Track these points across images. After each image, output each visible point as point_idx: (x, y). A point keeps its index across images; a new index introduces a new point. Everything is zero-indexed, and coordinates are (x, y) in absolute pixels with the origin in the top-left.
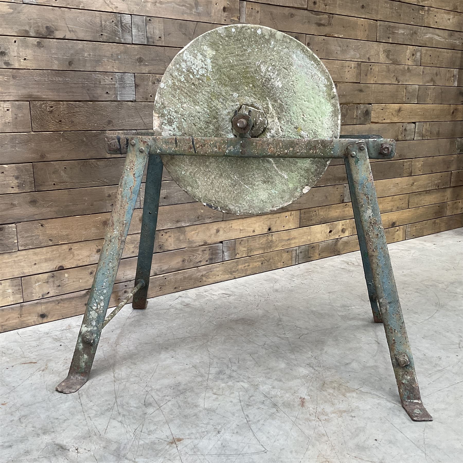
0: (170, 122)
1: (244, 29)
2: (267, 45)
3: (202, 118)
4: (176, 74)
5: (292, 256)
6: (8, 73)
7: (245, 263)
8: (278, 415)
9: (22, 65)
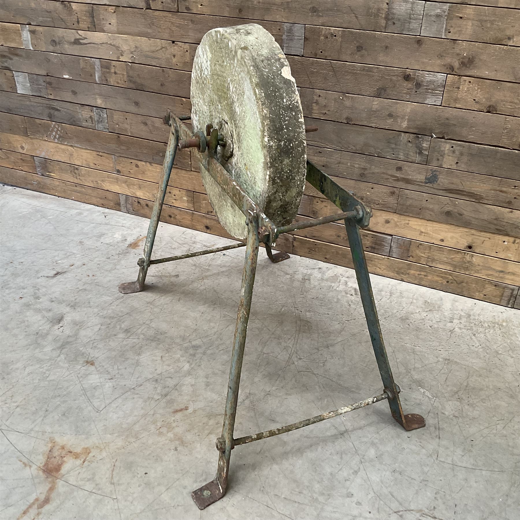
1: (223, 37)
2: (233, 62)
5: (503, 294)
6: (188, 18)
7: (420, 271)
8: (152, 402)
9: (198, 11)
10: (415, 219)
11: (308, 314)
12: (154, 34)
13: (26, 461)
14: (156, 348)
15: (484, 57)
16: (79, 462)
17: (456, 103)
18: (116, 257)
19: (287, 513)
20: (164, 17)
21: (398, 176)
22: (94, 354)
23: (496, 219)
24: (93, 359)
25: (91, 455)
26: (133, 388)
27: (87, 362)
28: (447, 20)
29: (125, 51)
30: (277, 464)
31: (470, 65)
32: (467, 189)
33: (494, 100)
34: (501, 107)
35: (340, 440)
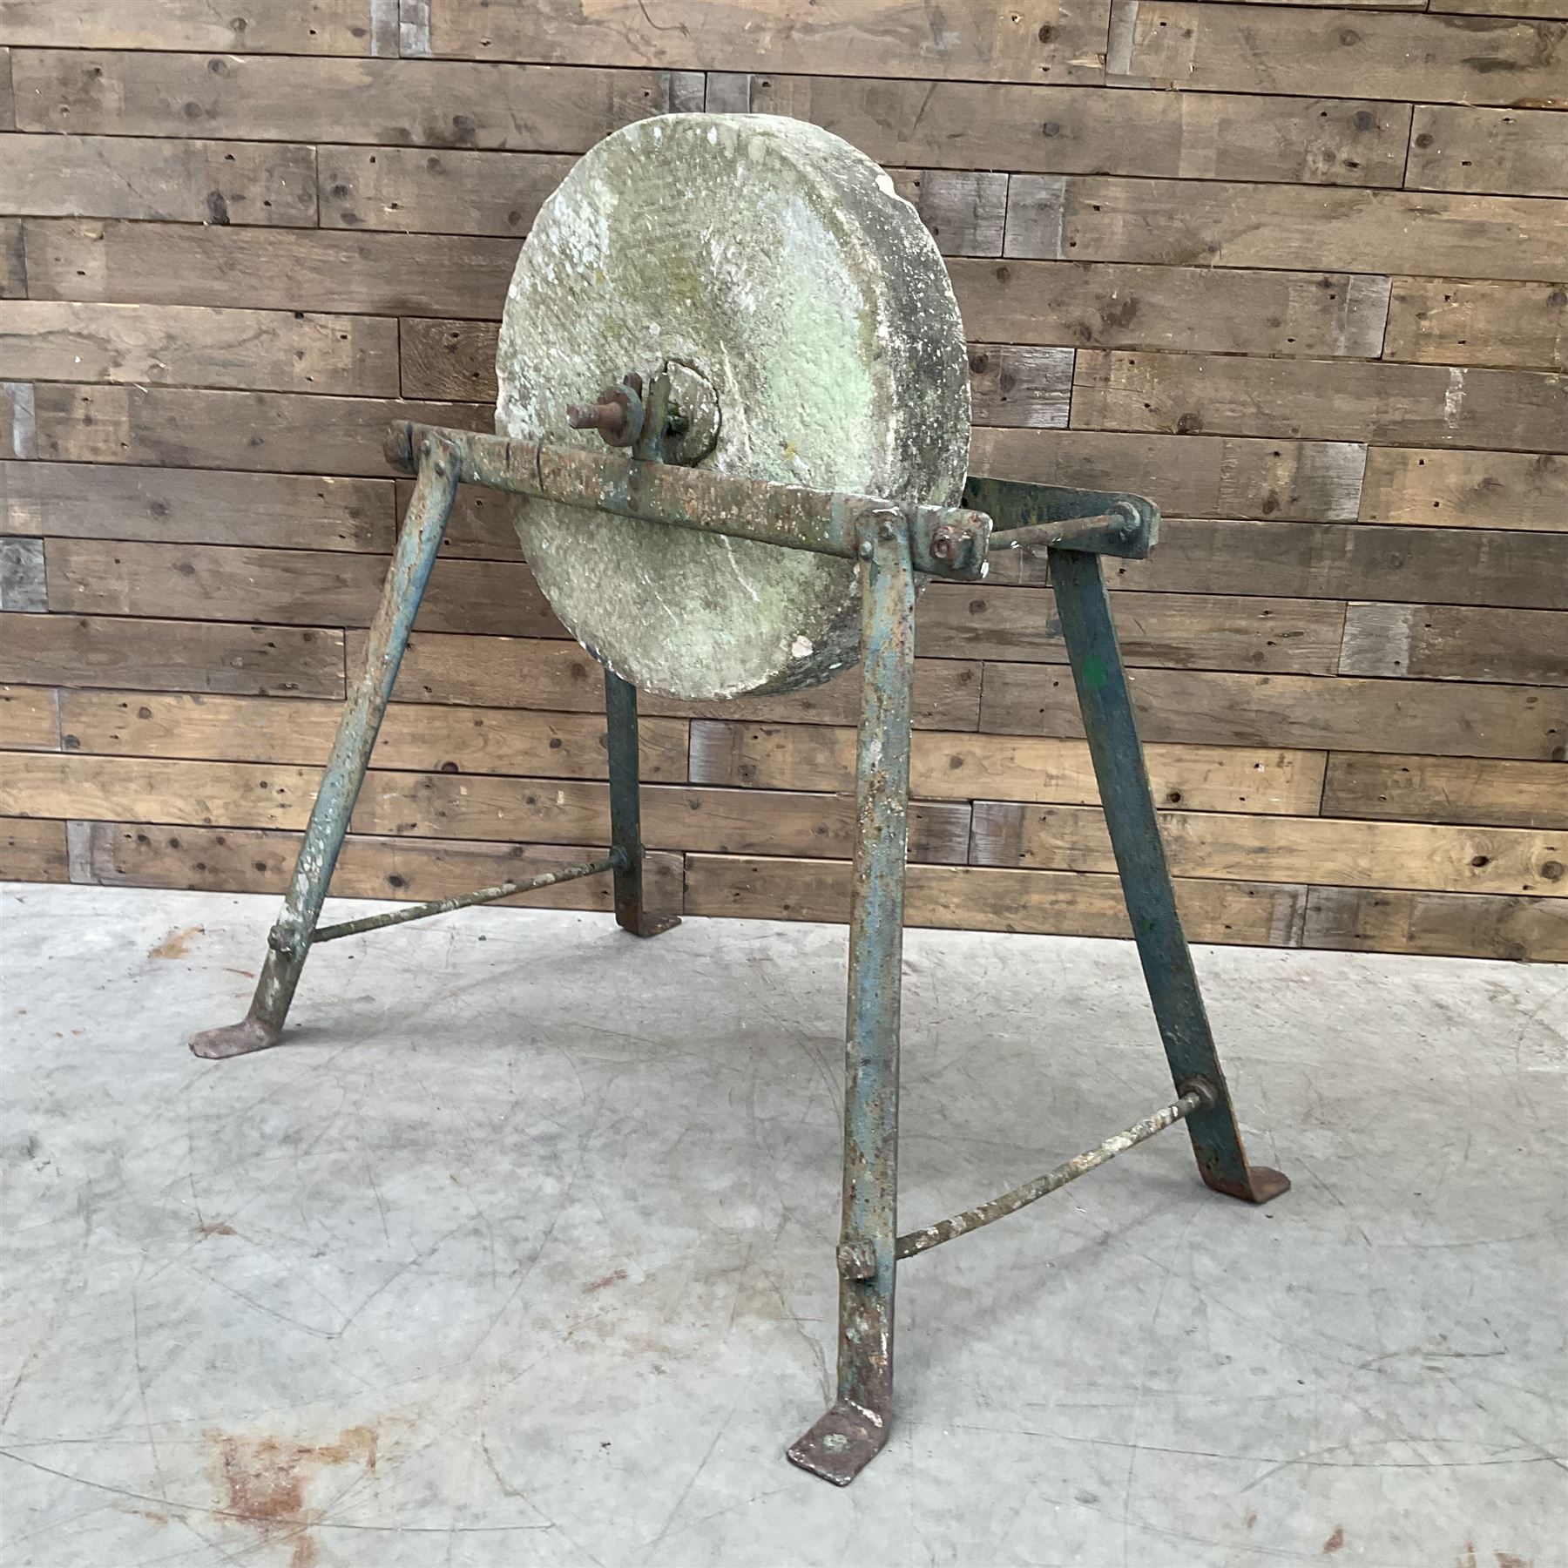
0: (525, 398)
1: (680, 128)
2: (729, 177)
3: (584, 392)
4: (540, 260)
5: (1271, 914)
6: (350, 243)
7: (1056, 891)
8: (499, 1280)
9: (385, 222)
10: (1030, 742)
11: (818, 1024)
12: (235, 294)
13: (155, 1508)
14: (422, 1161)
15: (1158, 299)
16: (353, 1469)
17: (1105, 417)
18: (128, 983)
19: (1093, 1434)
20: (271, 243)
21: (976, 626)
22: (214, 1208)
23: (1231, 707)
24: (220, 1220)
25: (384, 1443)
26: (414, 1262)
27: (203, 1230)
28: (1063, 215)
29: (129, 351)
30: (981, 1339)
31: (1129, 321)
32: (1152, 637)
33: (1192, 400)
34: (1208, 416)
35: (1105, 1256)
